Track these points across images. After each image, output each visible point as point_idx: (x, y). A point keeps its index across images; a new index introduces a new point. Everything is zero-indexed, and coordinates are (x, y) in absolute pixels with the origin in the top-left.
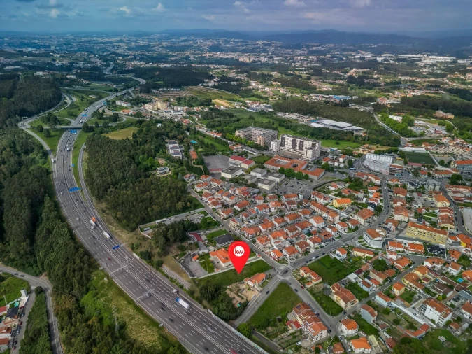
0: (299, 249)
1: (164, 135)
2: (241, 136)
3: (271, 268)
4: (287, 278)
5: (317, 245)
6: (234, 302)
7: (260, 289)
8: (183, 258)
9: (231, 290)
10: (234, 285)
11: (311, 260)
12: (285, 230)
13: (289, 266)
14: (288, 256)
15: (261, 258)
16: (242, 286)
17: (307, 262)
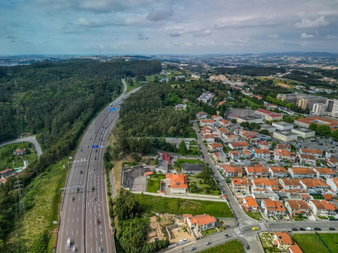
0: (290, 209)
1: (204, 88)
2: (283, 99)
3: (233, 216)
4: (249, 239)
5: (324, 213)
6: (151, 235)
7: (199, 234)
8: (132, 167)
9: (159, 220)
10: (167, 216)
11: (302, 229)
12: (281, 181)
13: (262, 224)
14: (266, 211)
15: (225, 201)
16: (178, 222)
17: (295, 230)
